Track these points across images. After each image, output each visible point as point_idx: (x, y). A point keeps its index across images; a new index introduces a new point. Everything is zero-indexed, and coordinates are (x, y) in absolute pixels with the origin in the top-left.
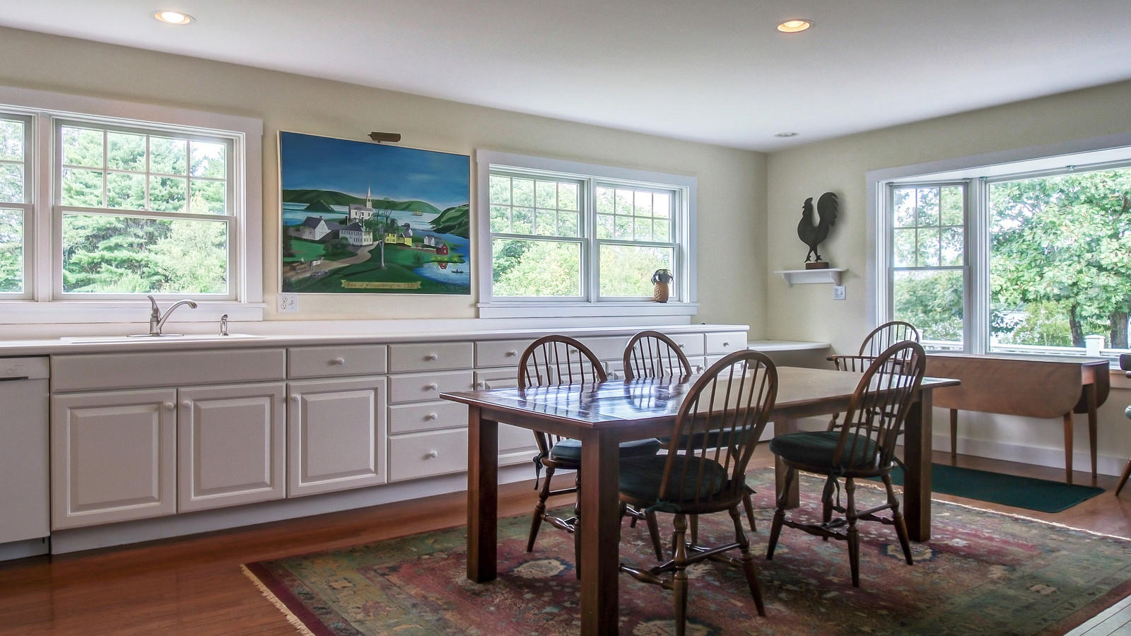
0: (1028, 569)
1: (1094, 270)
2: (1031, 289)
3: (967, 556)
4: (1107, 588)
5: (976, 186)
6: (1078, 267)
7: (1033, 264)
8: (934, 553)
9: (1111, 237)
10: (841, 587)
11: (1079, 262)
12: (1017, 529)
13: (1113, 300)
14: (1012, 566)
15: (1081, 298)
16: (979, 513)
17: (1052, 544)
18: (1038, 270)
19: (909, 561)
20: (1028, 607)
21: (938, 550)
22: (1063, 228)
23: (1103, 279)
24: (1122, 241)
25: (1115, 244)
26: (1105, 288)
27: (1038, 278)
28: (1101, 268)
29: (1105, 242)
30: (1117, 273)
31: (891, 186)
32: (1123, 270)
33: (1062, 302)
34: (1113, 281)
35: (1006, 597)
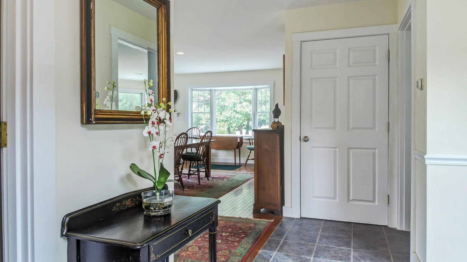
0: (231, 179)
1: (235, 113)
2: (218, 118)
3: (219, 178)
4: (245, 180)
5: (213, 92)
6: (231, 112)
7: (219, 110)
8: (212, 178)
9: (239, 103)
10: (197, 185)
11: (231, 110)
12: (227, 173)
13: (240, 122)
14: (228, 178)
15: (231, 121)
16: (218, 172)
17: (234, 175)
18: (220, 112)
19: (208, 180)
20: (233, 183)
21: (213, 178)
22: (227, 100)
23: (237, 116)
24: (242, 105)
25: (240, 105)
26: (238, 118)
27: (220, 115)
28: (237, 112)
29: (238, 104)
30: (241, 114)
31: (192, 90)
32: (242, 113)
33: (227, 122)
34: (240, 116)
35: (228, 183)
